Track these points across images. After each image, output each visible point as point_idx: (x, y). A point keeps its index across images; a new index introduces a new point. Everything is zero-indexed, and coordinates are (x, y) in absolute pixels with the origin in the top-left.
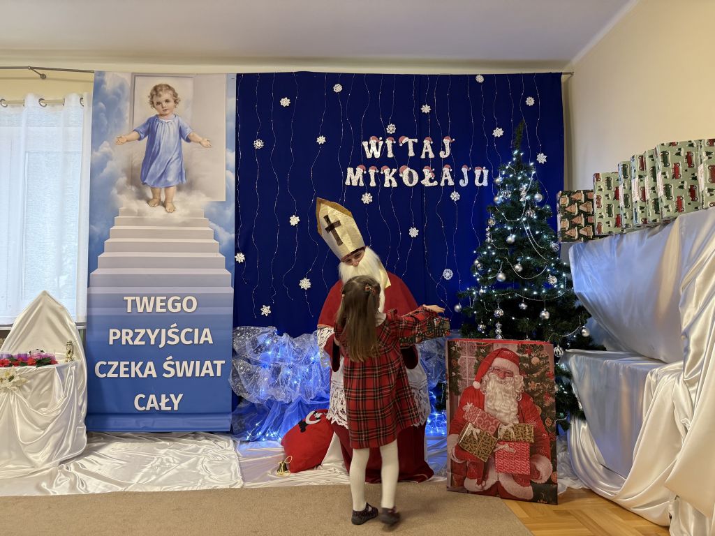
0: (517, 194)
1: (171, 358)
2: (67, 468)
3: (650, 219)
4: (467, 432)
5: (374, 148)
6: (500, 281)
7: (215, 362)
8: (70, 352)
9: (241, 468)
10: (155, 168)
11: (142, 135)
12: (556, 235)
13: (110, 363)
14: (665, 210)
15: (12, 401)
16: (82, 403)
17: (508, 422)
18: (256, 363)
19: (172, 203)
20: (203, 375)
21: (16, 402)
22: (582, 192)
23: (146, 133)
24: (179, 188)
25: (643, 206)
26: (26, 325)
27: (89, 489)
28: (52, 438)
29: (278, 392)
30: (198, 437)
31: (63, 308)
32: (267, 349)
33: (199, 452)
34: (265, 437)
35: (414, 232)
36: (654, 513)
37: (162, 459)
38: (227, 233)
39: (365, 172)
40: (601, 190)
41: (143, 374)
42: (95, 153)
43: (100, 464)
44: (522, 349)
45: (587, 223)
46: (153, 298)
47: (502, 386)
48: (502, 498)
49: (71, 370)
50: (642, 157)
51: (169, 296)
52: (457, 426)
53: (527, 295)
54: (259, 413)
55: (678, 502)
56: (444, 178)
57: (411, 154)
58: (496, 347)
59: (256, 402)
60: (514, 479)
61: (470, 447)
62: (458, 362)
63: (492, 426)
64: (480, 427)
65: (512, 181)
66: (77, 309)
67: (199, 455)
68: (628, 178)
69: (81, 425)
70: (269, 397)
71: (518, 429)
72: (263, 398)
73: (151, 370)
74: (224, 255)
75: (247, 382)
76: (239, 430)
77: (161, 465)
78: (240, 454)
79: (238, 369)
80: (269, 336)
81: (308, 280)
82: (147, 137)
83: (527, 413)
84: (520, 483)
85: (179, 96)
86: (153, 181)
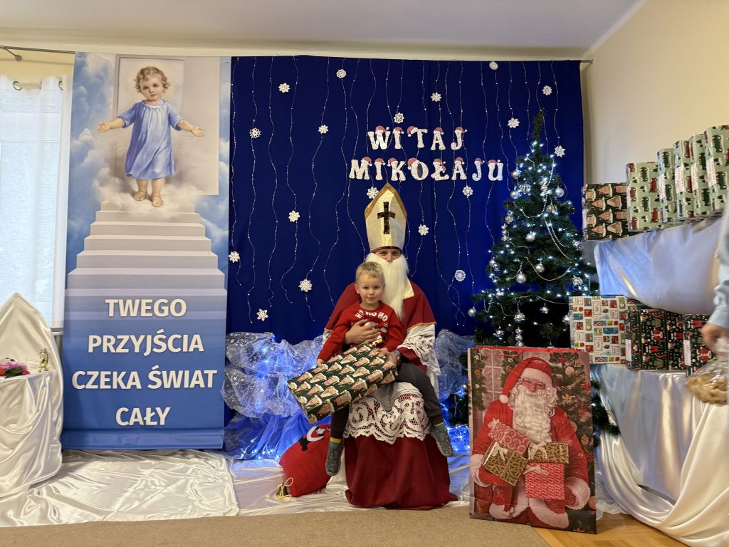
0: (537, 188)
1: (157, 367)
2: (39, 493)
3: (698, 211)
4: (493, 452)
5: (380, 138)
6: (520, 282)
7: (206, 372)
8: (44, 360)
9: (235, 491)
10: (142, 158)
11: (127, 122)
12: (581, 233)
13: (89, 373)
16: (57, 418)
17: (539, 440)
18: (251, 373)
19: (159, 196)
20: (192, 386)
22: (610, 185)
23: (132, 120)
24: (168, 180)
25: (690, 197)
27: (61, 518)
28: (22, 458)
29: (275, 405)
30: (187, 454)
31: (37, 312)
32: (264, 358)
33: (189, 473)
34: (261, 455)
35: (423, 230)
37: (147, 481)
38: (221, 230)
39: (371, 165)
40: (635, 181)
41: (126, 386)
42: (75, 140)
43: (76, 488)
44: (555, 358)
45: (615, 219)
47: (533, 400)
48: (532, 526)
49: (45, 382)
50: (687, 144)
51: (155, 299)
53: (549, 297)
54: (254, 429)
56: (455, 172)
57: (421, 145)
59: (251, 416)
60: (547, 505)
61: (496, 469)
62: (483, 373)
63: (522, 446)
64: (508, 446)
65: (531, 174)
66: (53, 313)
67: (188, 476)
68: (671, 167)
69: (55, 443)
70: (266, 411)
71: (550, 448)
72: (258, 412)
73: (135, 380)
74: (217, 254)
75: (241, 394)
76: (232, 447)
77: (146, 488)
78: (233, 474)
79: (231, 380)
80: (265, 343)
81: (309, 281)
82: (132, 125)
83: (560, 430)
84: (553, 509)
85: (168, 81)
86: (140, 171)
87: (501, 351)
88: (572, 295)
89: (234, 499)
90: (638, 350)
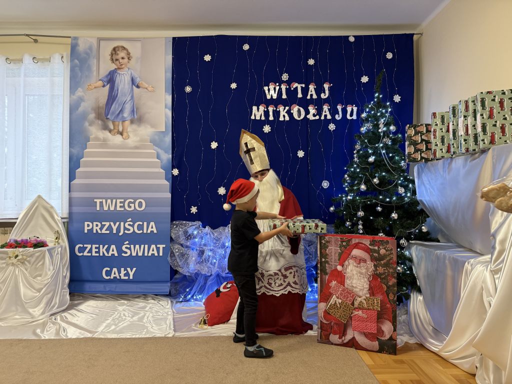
0: (377, 126)
1: (127, 242)
2: (55, 319)
3: (471, 148)
4: (332, 301)
5: (272, 92)
6: (363, 190)
7: (158, 246)
8: (57, 238)
9: (174, 322)
10: (115, 107)
11: (105, 83)
12: (405, 157)
13: (85, 246)
14: (481, 143)
15: (17, 272)
16: (66, 273)
17: (361, 295)
18: (187, 247)
19: (127, 132)
20: (150, 255)
21: (20, 273)
22: (424, 125)
23: (108, 82)
24: (132, 122)
25: (467, 139)
26: (27, 219)
27: (68, 335)
28: (45, 298)
30: (147, 297)
31: (52, 207)
32: (195, 238)
33: (147, 309)
34: (193, 299)
35: (301, 154)
36: (465, 364)
37: (121, 314)
38: (166, 155)
39: (266, 110)
40: (437, 125)
41: (108, 254)
42: (72, 96)
43: (78, 317)
44: (373, 243)
45: (427, 149)
46: (114, 201)
47: (358, 269)
48: (356, 349)
50: (467, 102)
51: (126, 199)
52: (325, 296)
53: (382, 201)
54: (189, 282)
55: (483, 357)
56: (324, 114)
57: (300, 95)
58: (355, 241)
59: (187, 274)
60: (365, 336)
61: (334, 312)
62: (327, 251)
64: (342, 298)
65: (373, 116)
66: (62, 207)
67: (146, 311)
68: (457, 117)
69: (66, 289)
70: (196, 271)
71: (369, 301)
72: (191, 272)
73: (114, 251)
74: (164, 170)
75: (181, 260)
76: (175, 293)
77: (120, 318)
78: (174, 310)
79: (174, 251)
80: (196, 228)
81: (224, 188)
82: (109, 85)
83: (375, 290)
84: (369, 339)
85: (131, 55)
86: (114, 116)
87: (339, 237)
89: (172, 327)
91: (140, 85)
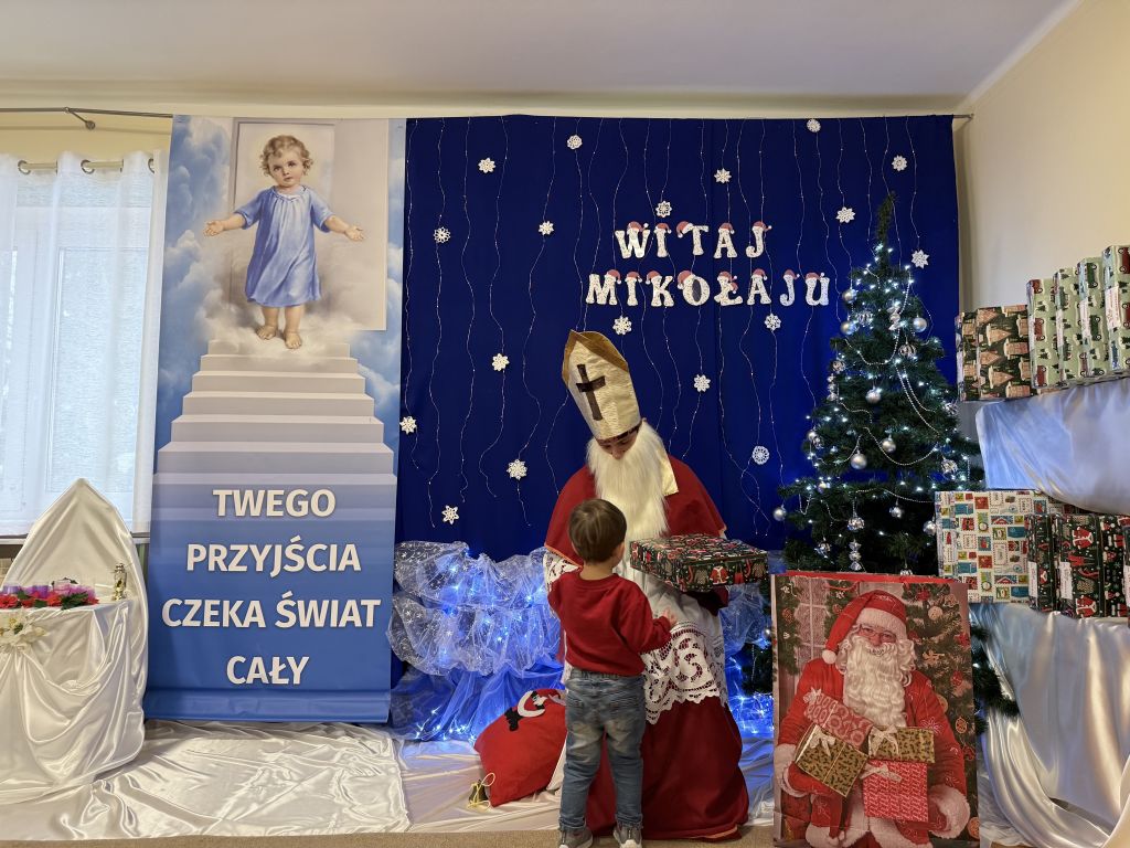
0: (884, 318)
1: (289, 594)
2: (108, 788)
5: (634, 241)
6: (857, 467)
7: (363, 602)
8: (120, 582)
9: (406, 792)
10: (270, 275)
11: (249, 220)
12: (954, 389)
13: (188, 602)
15: (18, 668)
16: (138, 671)
17: (885, 724)
18: (433, 605)
19: (296, 332)
20: (343, 624)
21: (25, 669)
23: (256, 218)
24: (309, 309)
26: (47, 538)
27: (140, 828)
28: (83, 733)
29: (469, 656)
30: (334, 730)
31: (111, 509)
32: (452, 581)
33: (335, 760)
34: (448, 734)
35: (702, 383)
37: (271, 772)
38: (388, 384)
39: (619, 282)
40: (1043, 309)
41: (242, 623)
42: (171, 250)
43: (164, 780)
44: (911, 592)
47: (875, 658)
49: (120, 616)
51: (288, 490)
53: (904, 492)
54: (436, 692)
56: (753, 292)
57: (698, 250)
59: (432, 672)
60: (899, 829)
61: (817, 769)
62: (795, 614)
63: (858, 732)
64: (836, 732)
65: (874, 296)
66: (135, 511)
67: (334, 765)
68: (1099, 287)
69: (135, 710)
70: (455, 665)
71: (904, 738)
72: (443, 666)
73: (256, 615)
74: (381, 420)
75: (417, 637)
76: (403, 720)
77: (268, 783)
78: (403, 764)
79: (402, 616)
80: (456, 558)
81: (523, 463)
82: (257, 223)
83: (921, 709)
84: (909, 836)
85: (310, 156)
86: (266, 296)
87: (825, 579)
88: (941, 489)
89: (402, 806)
90: (1049, 579)
91: (331, 226)
